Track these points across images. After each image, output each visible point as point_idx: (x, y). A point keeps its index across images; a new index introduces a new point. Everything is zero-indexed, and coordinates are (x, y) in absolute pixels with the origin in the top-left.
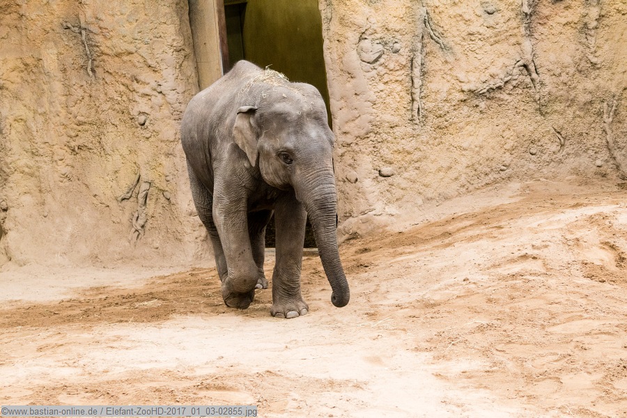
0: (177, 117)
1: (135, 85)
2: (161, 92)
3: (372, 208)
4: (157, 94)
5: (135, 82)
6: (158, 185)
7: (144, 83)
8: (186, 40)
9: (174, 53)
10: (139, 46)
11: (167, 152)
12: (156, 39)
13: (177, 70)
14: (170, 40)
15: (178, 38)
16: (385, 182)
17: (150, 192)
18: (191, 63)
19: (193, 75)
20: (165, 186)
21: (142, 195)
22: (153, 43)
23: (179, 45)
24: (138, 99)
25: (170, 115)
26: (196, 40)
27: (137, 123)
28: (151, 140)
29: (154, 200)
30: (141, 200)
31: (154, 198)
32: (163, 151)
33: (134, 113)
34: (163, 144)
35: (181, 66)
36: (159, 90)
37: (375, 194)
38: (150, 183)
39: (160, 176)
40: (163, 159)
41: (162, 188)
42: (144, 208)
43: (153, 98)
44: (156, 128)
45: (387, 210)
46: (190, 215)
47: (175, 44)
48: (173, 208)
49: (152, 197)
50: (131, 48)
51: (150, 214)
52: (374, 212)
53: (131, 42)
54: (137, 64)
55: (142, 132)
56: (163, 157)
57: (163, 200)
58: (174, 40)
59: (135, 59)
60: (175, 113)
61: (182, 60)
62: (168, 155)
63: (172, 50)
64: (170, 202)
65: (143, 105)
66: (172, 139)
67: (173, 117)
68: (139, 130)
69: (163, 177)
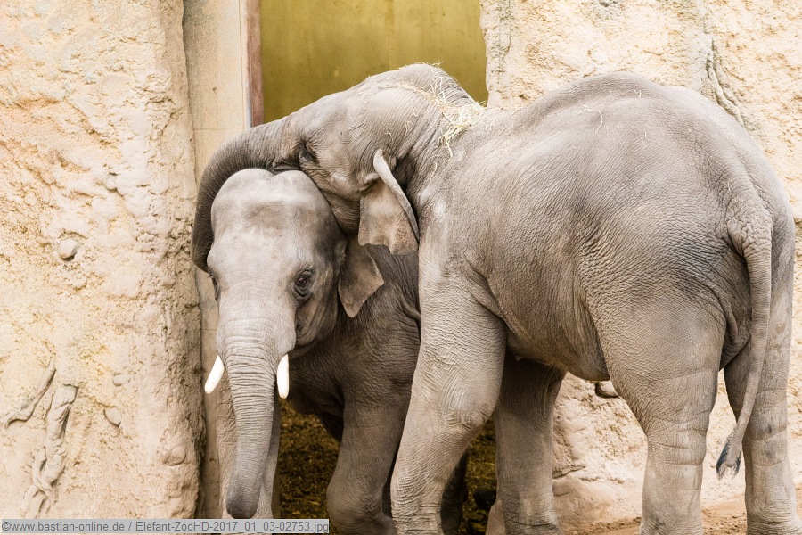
0: (147, 246)
1: (58, 172)
2: (115, 190)
3: (577, 463)
4: (106, 193)
5: (58, 164)
6: (94, 393)
7: (77, 168)
8: (176, 80)
9: (150, 105)
10: (72, 86)
11: (120, 321)
12: (112, 73)
13: (154, 144)
14: (143, 78)
15: (160, 74)
16: (608, 409)
17: (74, 408)
18: (182, 131)
19: (186, 155)
20: (112, 395)
21: (56, 413)
22: (104, 82)
23: (163, 88)
24: (61, 202)
25: (132, 240)
26: (196, 81)
27: (55, 254)
28: (83, 293)
29: (82, 426)
30: (54, 425)
31: (83, 421)
32: (110, 320)
33: (51, 232)
34: (112, 304)
35: (161, 134)
36: (112, 186)
37: (586, 433)
38: (77, 388)
39: (102, 374)
40: (110, 337)
41: (103, 400)
42: (59, 442)
43: (96, 202)
44: (99, 267)
45: (608, 469)
46: (166, 462)
47: (152, 86)
48: (125, 444)
49: (80, 419)
50: (55, 90)
51: (72, 457)
52: (581, 473)
53: (55, 78)
54: (65, 125)
55: (65, 274)
56: (111, 331)
57: (102, 426)
58: (151, 77)
59: (62, 113)
60: (143, 237)
61: (164, 122)
62: (122, 327)
63: (145, 99)
64: (120, 432)
65: (71, 216)
66: (133, 294)
67: (139, 246)
68: (61, 271)
69: (108, 377)
